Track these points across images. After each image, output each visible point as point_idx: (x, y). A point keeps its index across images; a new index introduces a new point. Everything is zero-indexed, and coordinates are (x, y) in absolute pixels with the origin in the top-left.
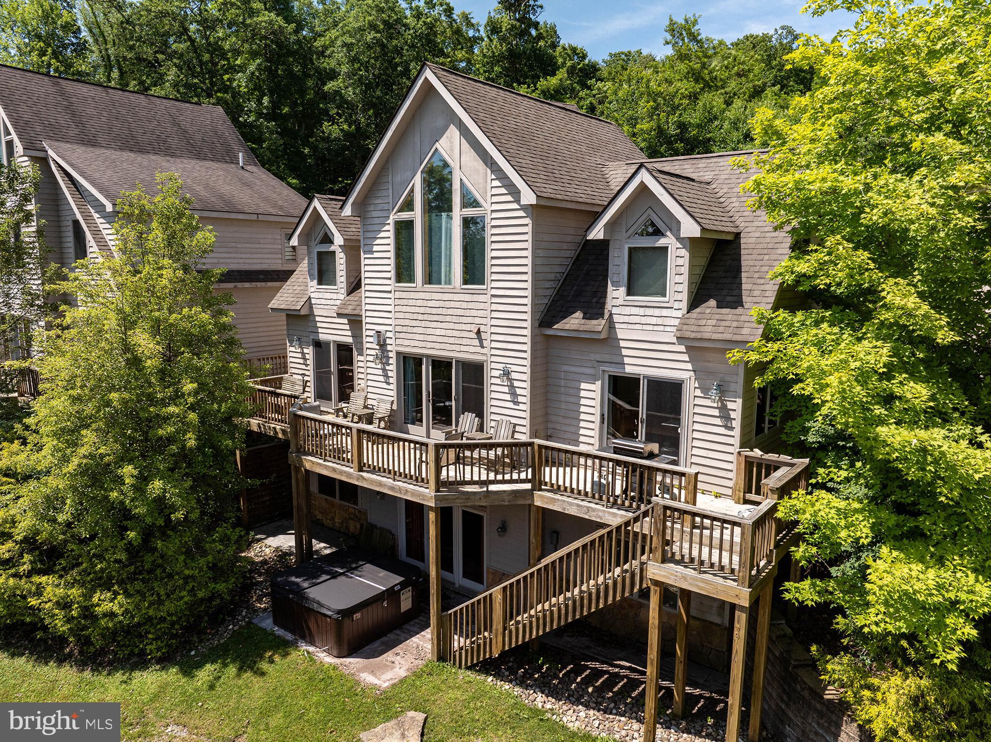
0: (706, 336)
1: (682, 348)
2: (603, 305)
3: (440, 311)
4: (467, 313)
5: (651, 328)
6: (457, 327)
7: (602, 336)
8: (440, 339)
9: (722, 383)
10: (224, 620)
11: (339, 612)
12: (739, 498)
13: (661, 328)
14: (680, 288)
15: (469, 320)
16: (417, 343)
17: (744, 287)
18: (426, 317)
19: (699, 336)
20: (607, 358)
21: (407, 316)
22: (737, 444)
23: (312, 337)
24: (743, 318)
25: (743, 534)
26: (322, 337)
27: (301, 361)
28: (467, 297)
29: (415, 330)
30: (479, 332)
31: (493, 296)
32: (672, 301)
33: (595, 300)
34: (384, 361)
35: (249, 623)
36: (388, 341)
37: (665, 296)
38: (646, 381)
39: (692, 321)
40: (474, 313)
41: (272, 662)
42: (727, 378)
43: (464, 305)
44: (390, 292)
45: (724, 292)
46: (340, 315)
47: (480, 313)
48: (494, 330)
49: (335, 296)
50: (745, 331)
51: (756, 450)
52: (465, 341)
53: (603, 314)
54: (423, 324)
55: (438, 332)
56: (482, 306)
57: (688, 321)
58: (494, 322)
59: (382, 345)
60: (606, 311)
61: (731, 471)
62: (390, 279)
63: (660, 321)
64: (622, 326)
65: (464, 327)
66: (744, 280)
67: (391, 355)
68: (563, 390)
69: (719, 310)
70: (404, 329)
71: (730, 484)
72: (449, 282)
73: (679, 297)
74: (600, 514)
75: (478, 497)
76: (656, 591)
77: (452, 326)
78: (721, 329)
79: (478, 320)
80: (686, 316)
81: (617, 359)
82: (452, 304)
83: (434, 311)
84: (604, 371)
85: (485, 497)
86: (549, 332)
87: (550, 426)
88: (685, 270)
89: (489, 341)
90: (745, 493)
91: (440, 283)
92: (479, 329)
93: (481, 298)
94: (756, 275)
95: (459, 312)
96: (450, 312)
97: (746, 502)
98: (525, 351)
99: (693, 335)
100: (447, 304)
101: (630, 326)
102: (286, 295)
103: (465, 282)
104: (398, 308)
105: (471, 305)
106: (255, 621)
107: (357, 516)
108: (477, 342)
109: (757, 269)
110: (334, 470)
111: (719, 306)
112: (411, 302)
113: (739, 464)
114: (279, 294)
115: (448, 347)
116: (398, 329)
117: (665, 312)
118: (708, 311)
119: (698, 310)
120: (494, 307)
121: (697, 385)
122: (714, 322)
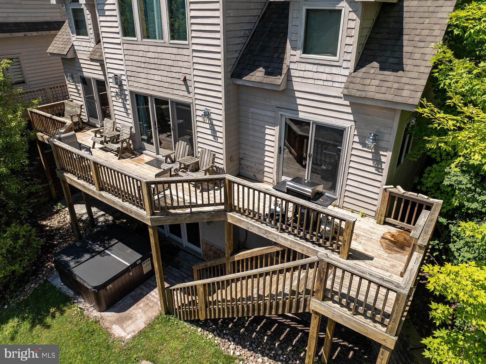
0: (370, 95)
1: (347, 103)
2: (281, 60)
3: (156, 61)
4: (176, 63)
5: (321, 83)
6: (169, 74)
7: (281, 88)
8: (158, 84)
9: (377, 133)
10: (30, 279)
11: (95, 288)
12: (380, 221)
13: (330, 84)
14: (349, 49)
15: (177, 69)
16: (143, 86)
17: (405, 49)
18: (146, 65)
19: (363, 94)
20: (284, 105)
21: (134, 63)
22: (384, 182)
23: (79, 74)
24: (404, 80)
25: (397, 299)
26: (85, 74)
27: (76, 91)
28: (175, 51)
29: (141, 75)
30: (185, 80)
31: (194, 51)
32: (341, 60)
33: (276, 55)
34: (123, 97)
35: (46, 281)
36: (124, 83)
37: (335, 55)
38: (315, 126)
39: (358, 80)
40: (180, 64)
41: (53, 317)
42: (382, 130)
43: (173, 57)
44: (119, 44)
45: (388, 54)
46: (92, 60)
47: (185, 65)
48: (196, 79)
49: (88, 44)
50: (405, 93)
51: (399, 187)
52: (175, 87)
53: (281, 69)
54: (145, 71)
55: (156, 78)
56: (186, 58)
57: (354, 80)
58: (196, 72)
59: (120, 85)
60: (285, 66)
61: (377, 200)
62: (118, 33)
63: (329, 77)
64: (298, 80)
65: (174, 75)
66: (405, 43)
67: (127, 93)
68: (251, 126)
69: (382, 72)
70: (133, 74)
71: (375, 208)
72: (162, 38)
73: (348, 57)
74: (275, 236)
75: (183, 218)
76: (316, 318)
77: (165, 73)
78: (383, 90)
79: (184, 70)
80: (353, 75)
81: (292, 106)
82: (164, 56)
83: (152, 61)
84: (281, 115)
85: (189, 217)
86: (239, 82)
88: (355, 33)
89: (193, 88)
90: (385, 217)
91: (155, 38)
92: (185, 78)
93: (185, 52)
94: (417, 38)
95: (170, 63)
96: (163, 62)
97: (385, 223)
98: (220, 98)
99: (358, 94)
100: (161, 56)
101: (304, 80)
102: (58, 42)
103: (173, 38)
104: (127, 57)
105: (178, 58)
106: (49, 280)
108: (184, 88)
109: (418, 32)
110: (84, 187)
111: (381, 69)
112: (135, 53)
113: (384, 197)
114: (54, 42)
115: (164, 90)
116: (129, 73)
117: (335, 70)
118: (372, 71)
119: (363, 70)
120: (195, 60)
121: (356, 133)
122: (377, 82)
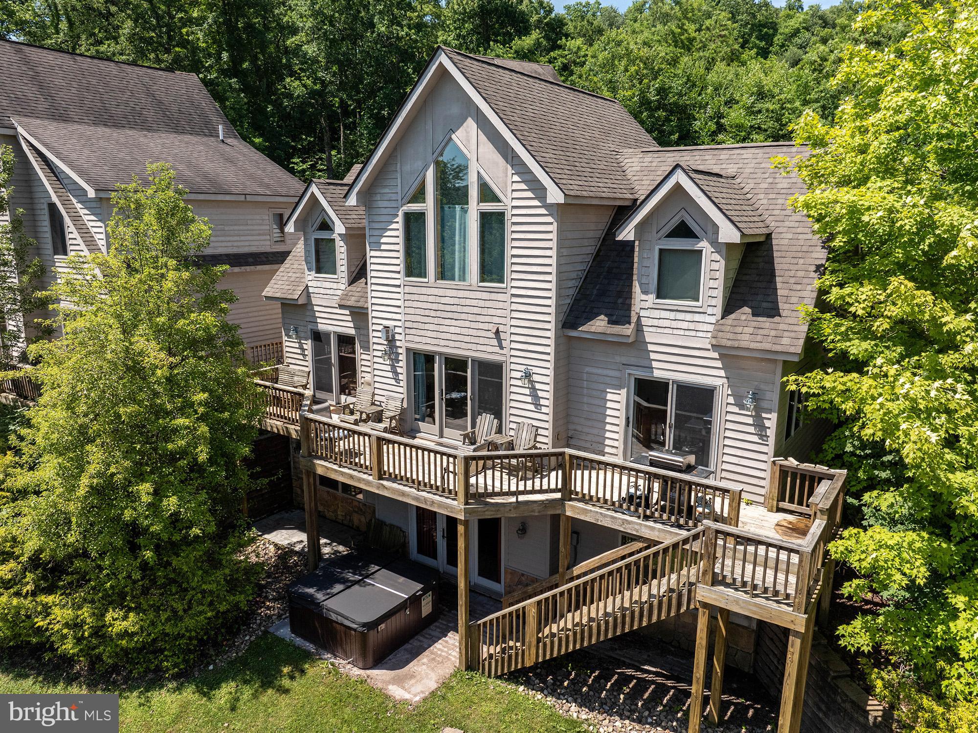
0: (744, 344)
1: (716, 355)
2: (628, 307)
3: (454, 308)
4: (485, 311)
5: (682, 332)
6: (473, 325)
7: (631, 340)
8: (454, 337)
9: (756, 392)
10: (239, 630)
11: (364, 625)
12: (772, 507)
13: (693, 333)
14: (714, 293)
15: (487, 319)
16: (429, 341)
17: (779, 292)
18: (439, 314)
19: (736, 344)
20: (633, 361)
21: (418, 311)
22: (772, 453)
23: (310, 327)
24: (782, 327)
25: (801, 561)
26: (321, 327)
27: (299, 351)
28: (485, 296)
29: (427, 327)
30: (497, 332)
31: (513, 295)
32: (705, 306)
33: (620, 301)
34: (393, 357)
35: (266, 632)
36: (397, 337)
37: (698, 300)
38: (675, 386)
39: (728, 328)
40: (491, 312)
41: (292, 678)
42: (762, 387)
43: (482, 304)
44: (399, 286)
45: (760, 298)
46: (341, 307)
47: (499, 312)
48: (513, 330)
49: (335, 286)
50: (785, 341)
51: (791, 459)
52: (482, 341)
53: (630, 317)
54: (436, 321)
55: (452, 330)
56: (501, 305)
57: (723, 328)
58: (514, 322)
59: (391, 341)
60: (633, 314)
61: (764, 479)
62: (399, 272)
63: (692, 326)
64: (651, 329)
65: (481, 326)
66: (779, 285)
67: (400, 351)
68: (585, 391)
69: (755, 318)
70: (415, 325)
71: (762, 491)
72: (463, 278)
73: (713, 302)
74: (636, 527)
75: (508, 509)
76: (704, 613)
77: (467, 324)
78: (759, 338)
79: (496, 320)
80: (721, 322)
81: (645, 363)
82: (468, 302)
83: (448, 308)
84: (629, 374)
85: (515, 508)
86: (573, 333)
87: (571, 427)
88: (720, 275)
89: (508, 341)
90: (778, 501)
91: (453, 279)
92: (498, 329)
93: (500, 297)
94: (792, 280)
95: (476, 310)
96: (465, 309)
97: (779, 510)
98: (549, 354)
99: (729, 344)
100: (463, 302)
101: (659, 330)
102: (280, 282)
103: (483, 280)
104: (407, 304)
105: (488, 304)
106: (271, 630)
107: (361, 510)
108: (495, 342)
109: (792, 273)
110: (352, 477)
111: (754, 314)
112: (422, 298)
113: (773, 473)
114: (272, 281)
115: (464, 345)
116: (408, 324)
117: (697, 317)
118: (744, 317)
119: (733, 316)
120: (514, 306)
121: (730, 392)
122: (751, 330)
